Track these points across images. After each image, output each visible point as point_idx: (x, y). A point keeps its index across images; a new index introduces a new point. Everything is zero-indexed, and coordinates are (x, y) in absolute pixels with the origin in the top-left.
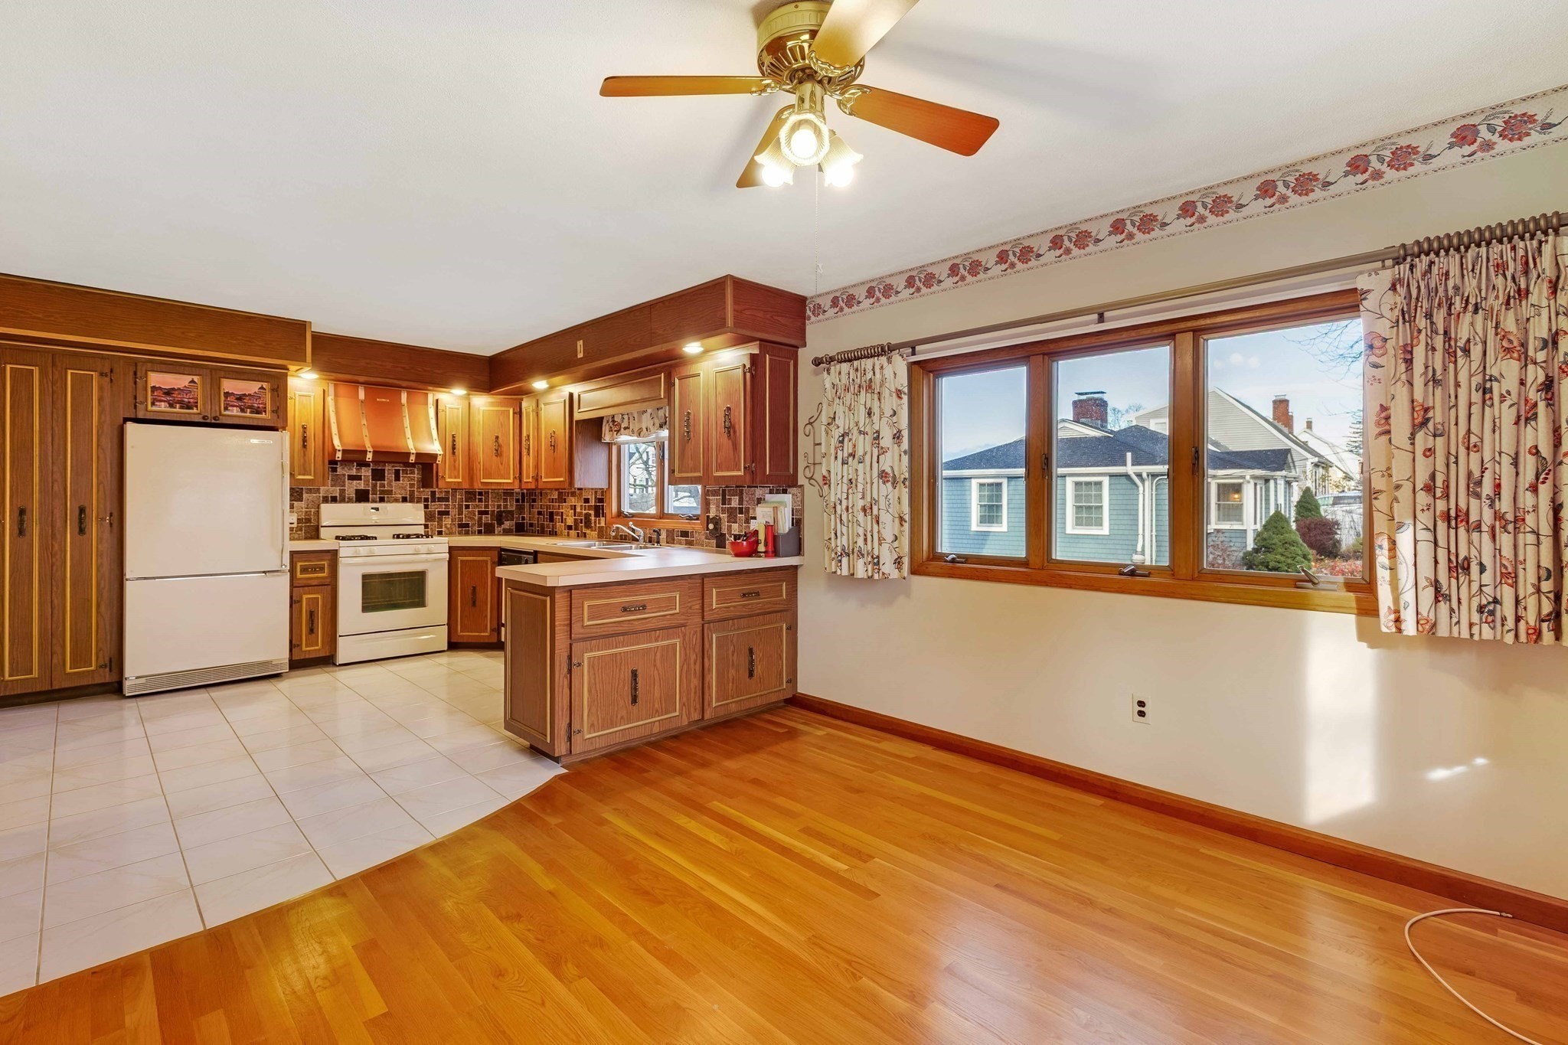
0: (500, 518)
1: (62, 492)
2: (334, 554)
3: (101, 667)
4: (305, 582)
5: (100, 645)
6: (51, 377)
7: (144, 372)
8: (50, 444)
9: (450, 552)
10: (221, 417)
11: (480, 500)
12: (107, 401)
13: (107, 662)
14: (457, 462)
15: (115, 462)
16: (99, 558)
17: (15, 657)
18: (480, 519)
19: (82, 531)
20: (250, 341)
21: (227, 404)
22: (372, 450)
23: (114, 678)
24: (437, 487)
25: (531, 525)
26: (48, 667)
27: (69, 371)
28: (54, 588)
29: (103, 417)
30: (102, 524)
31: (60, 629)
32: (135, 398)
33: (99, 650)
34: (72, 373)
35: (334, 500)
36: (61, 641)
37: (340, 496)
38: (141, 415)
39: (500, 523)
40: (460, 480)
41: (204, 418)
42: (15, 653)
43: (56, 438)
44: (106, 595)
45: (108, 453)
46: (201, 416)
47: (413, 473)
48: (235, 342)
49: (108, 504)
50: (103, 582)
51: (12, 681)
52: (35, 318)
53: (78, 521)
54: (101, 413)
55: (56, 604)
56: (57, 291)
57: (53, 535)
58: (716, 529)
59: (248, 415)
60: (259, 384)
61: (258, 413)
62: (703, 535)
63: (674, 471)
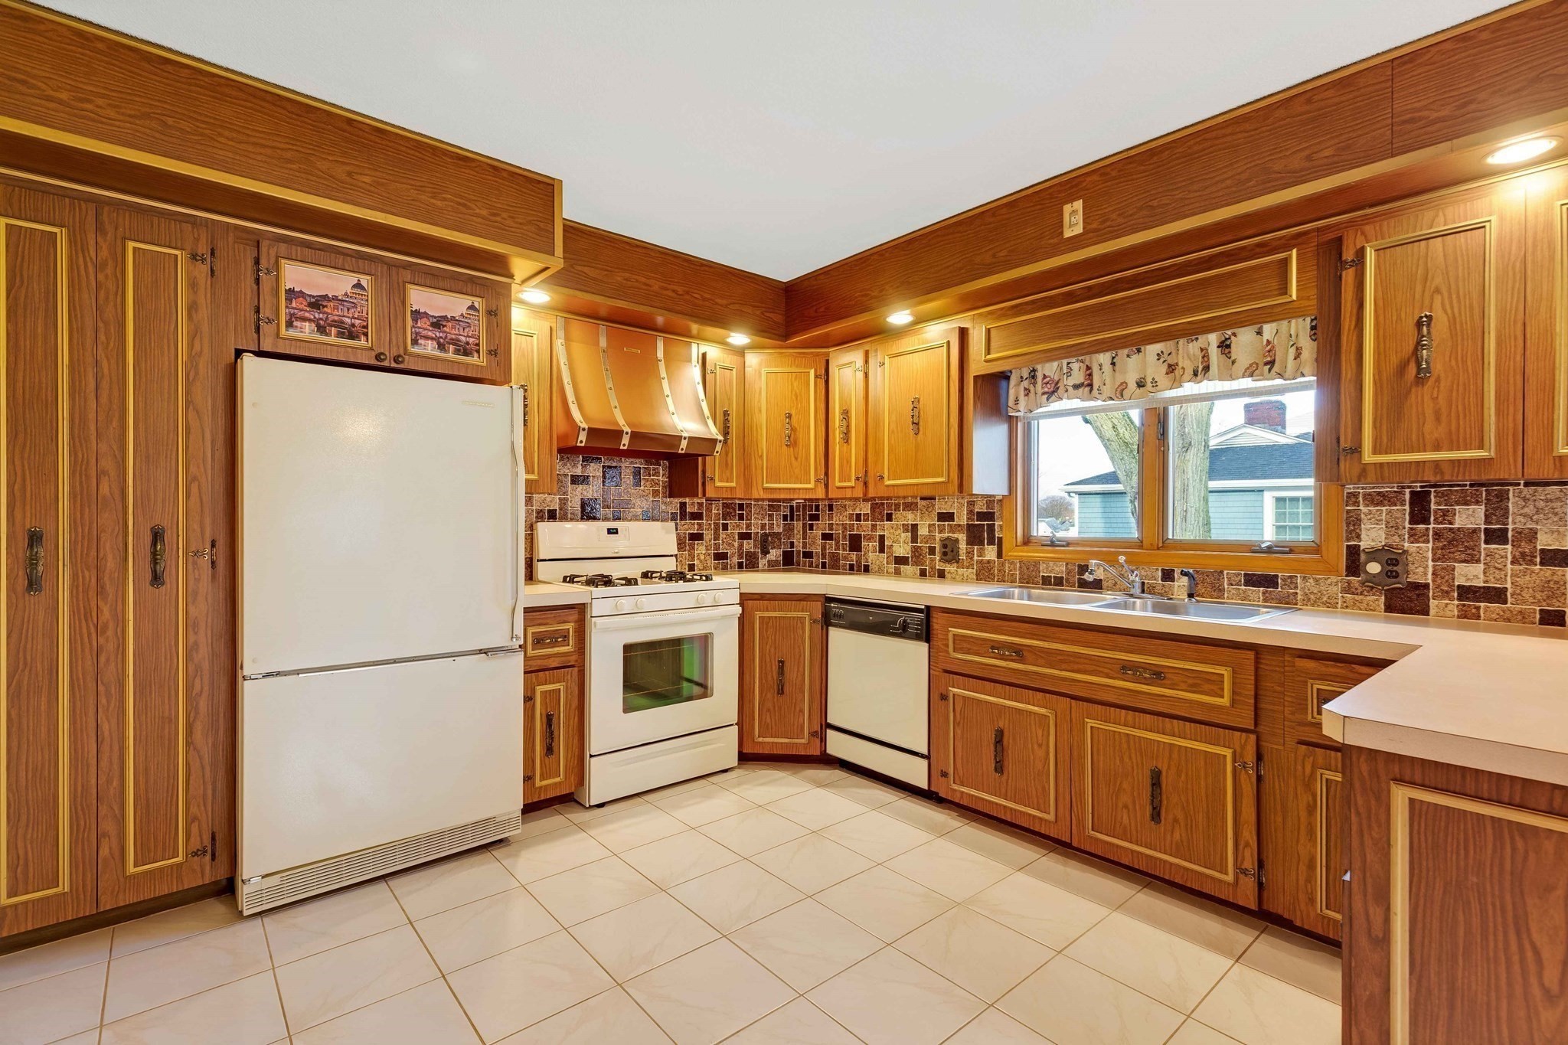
0: (765, 543)
1: (117, 497)
2: (580, 610)
3: (195, 854)
4: (539, 662)
5: (194, 810)
6: (93, 255)
7: (273, 261)
8: (92, 396)
9: (741, 604)
10: (406, 357)
11: (741, 518)
12: (204, 313)
13: (207, 842)
14: (730, 455)
15: (221, 438)
16: (191, 632)
17: (21, 852)
18: (741, 546)
19: (157, 579)
20: (464, 205)
21: (417, 334)
22: (629, 431)
23: (222, 874)
24: (704, 494)
25: (808, 555)
26: (88, 862)
27: (131, 245)
28: (103, 700)
29: (197, 347)
30: (195, 563)
31: (115, 783)
32: (258, 311)
33: (190, 820)
34: (135, 249)
35: (552, 516)
36: (116, 808)
37: (561, 509)
38: (267, 346)
39: (765, 552)
40: (733, 485)
41: (378, 357)
42: (20, 844)
43: (105, 385)
44: (203, 705)
45: (207, 420)
46: (374, 354)
47: (657, 474)
48: (439, 203)
49: (208, 521)
50: (198, 681)
51: (15, 906)
52: (49, 99)
53: (149, 558)
54: (193, 335)
55: (107, 733)
56: (100, 45)
57: (101, 591)
58: (1392, 575)
59: (450, 355)
60: (467, 301)
61: (466, 353)
62: (1333, 585)
63: (1356, 450)
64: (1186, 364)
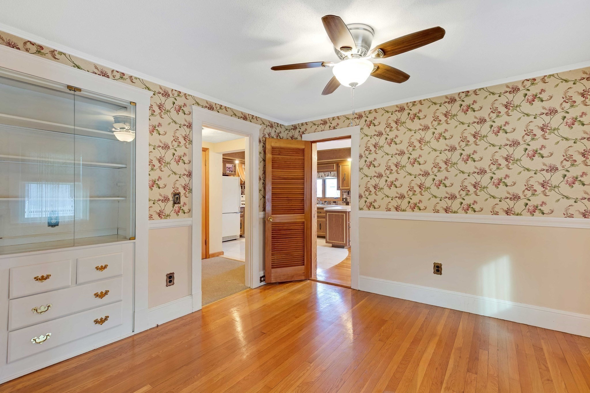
2: (244, 208)
4: (241, 215)
10: (226, 173)
21: (227, 170)
58: (346, 201)
59: (230, 172)
60: (232, 165)
61: (232, 172)
62: (341, 202)
63: (340, 187)
64: (326, 175)
